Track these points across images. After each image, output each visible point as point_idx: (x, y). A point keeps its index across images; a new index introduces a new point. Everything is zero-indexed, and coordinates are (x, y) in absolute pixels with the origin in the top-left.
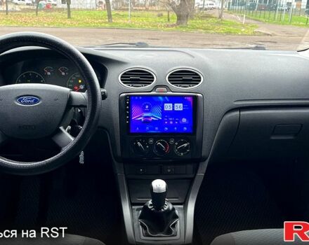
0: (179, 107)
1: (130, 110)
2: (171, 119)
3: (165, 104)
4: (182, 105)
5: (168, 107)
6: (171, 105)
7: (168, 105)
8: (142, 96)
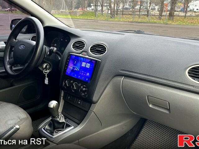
0: (88, 65)
1: (69, 62)
2: (83, 72)
3: (83, 63)
4: (90, 64)
5: (84, 64)
6: (85, 63)
7: (84, 63)
8: (75, 55)
